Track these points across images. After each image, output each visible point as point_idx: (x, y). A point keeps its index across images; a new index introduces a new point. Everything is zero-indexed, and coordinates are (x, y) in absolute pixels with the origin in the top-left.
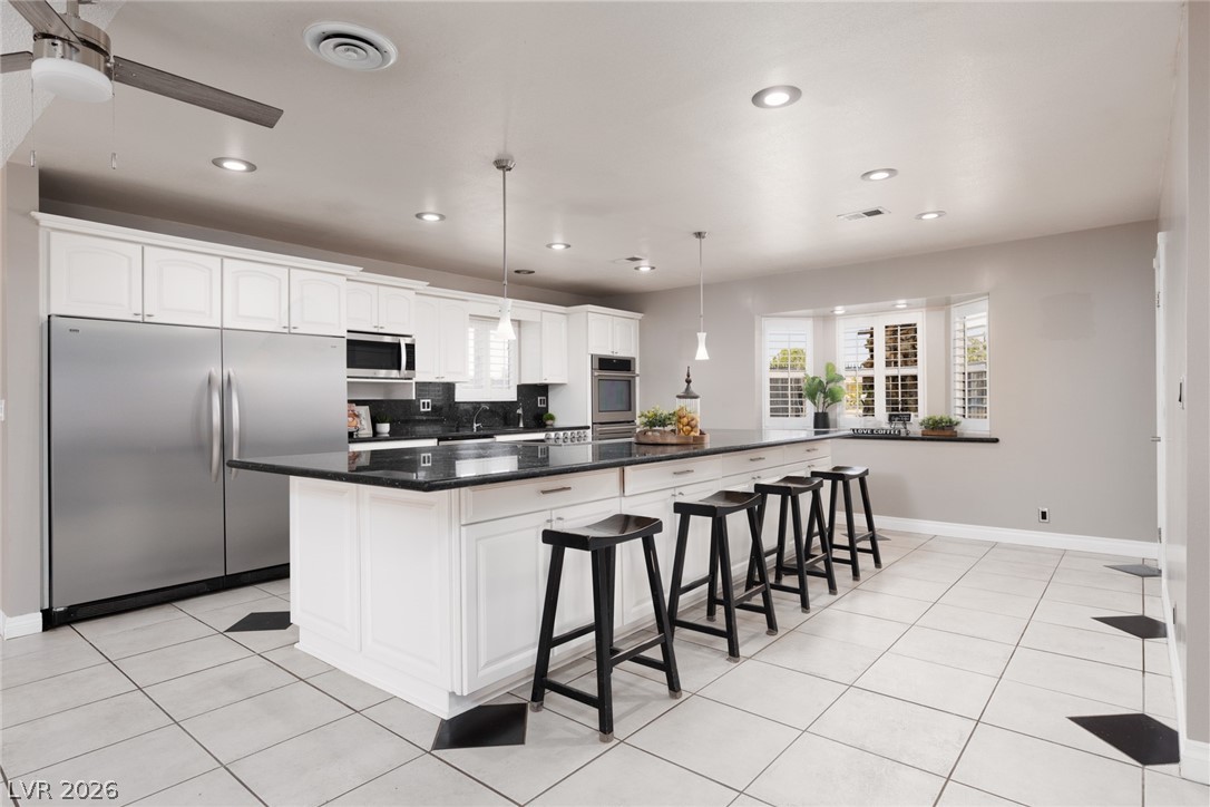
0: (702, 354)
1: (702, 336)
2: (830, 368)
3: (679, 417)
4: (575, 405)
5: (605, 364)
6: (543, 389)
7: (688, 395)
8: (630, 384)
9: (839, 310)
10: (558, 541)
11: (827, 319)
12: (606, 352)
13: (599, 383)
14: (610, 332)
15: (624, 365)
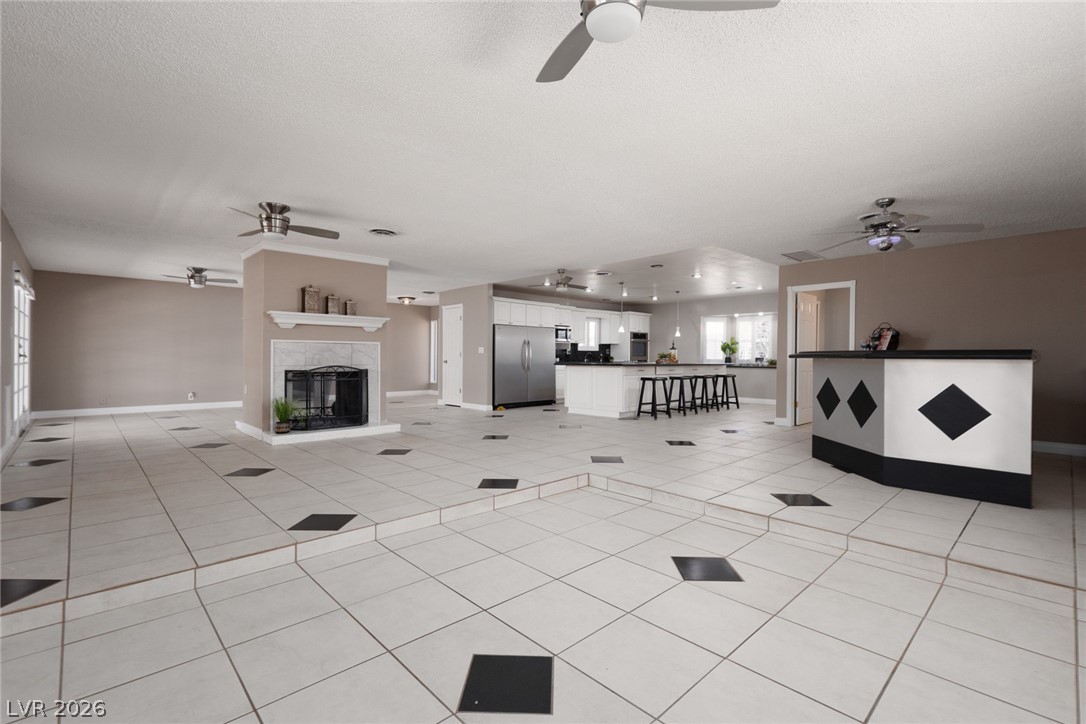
0: (678, 334)
1: (678, 328)
2: (732, 339)
3: (670, 355)
4: (623, 352)
5: (635, 336)
6: (608, 346)
7: (673, 348)
8: (645, 344)
9: (736, 315)
10: (644, 380)
11: (732, 320)
12: (636, 331)
13: (633, 343)
14: (638, 322)
15: (644, 336)
